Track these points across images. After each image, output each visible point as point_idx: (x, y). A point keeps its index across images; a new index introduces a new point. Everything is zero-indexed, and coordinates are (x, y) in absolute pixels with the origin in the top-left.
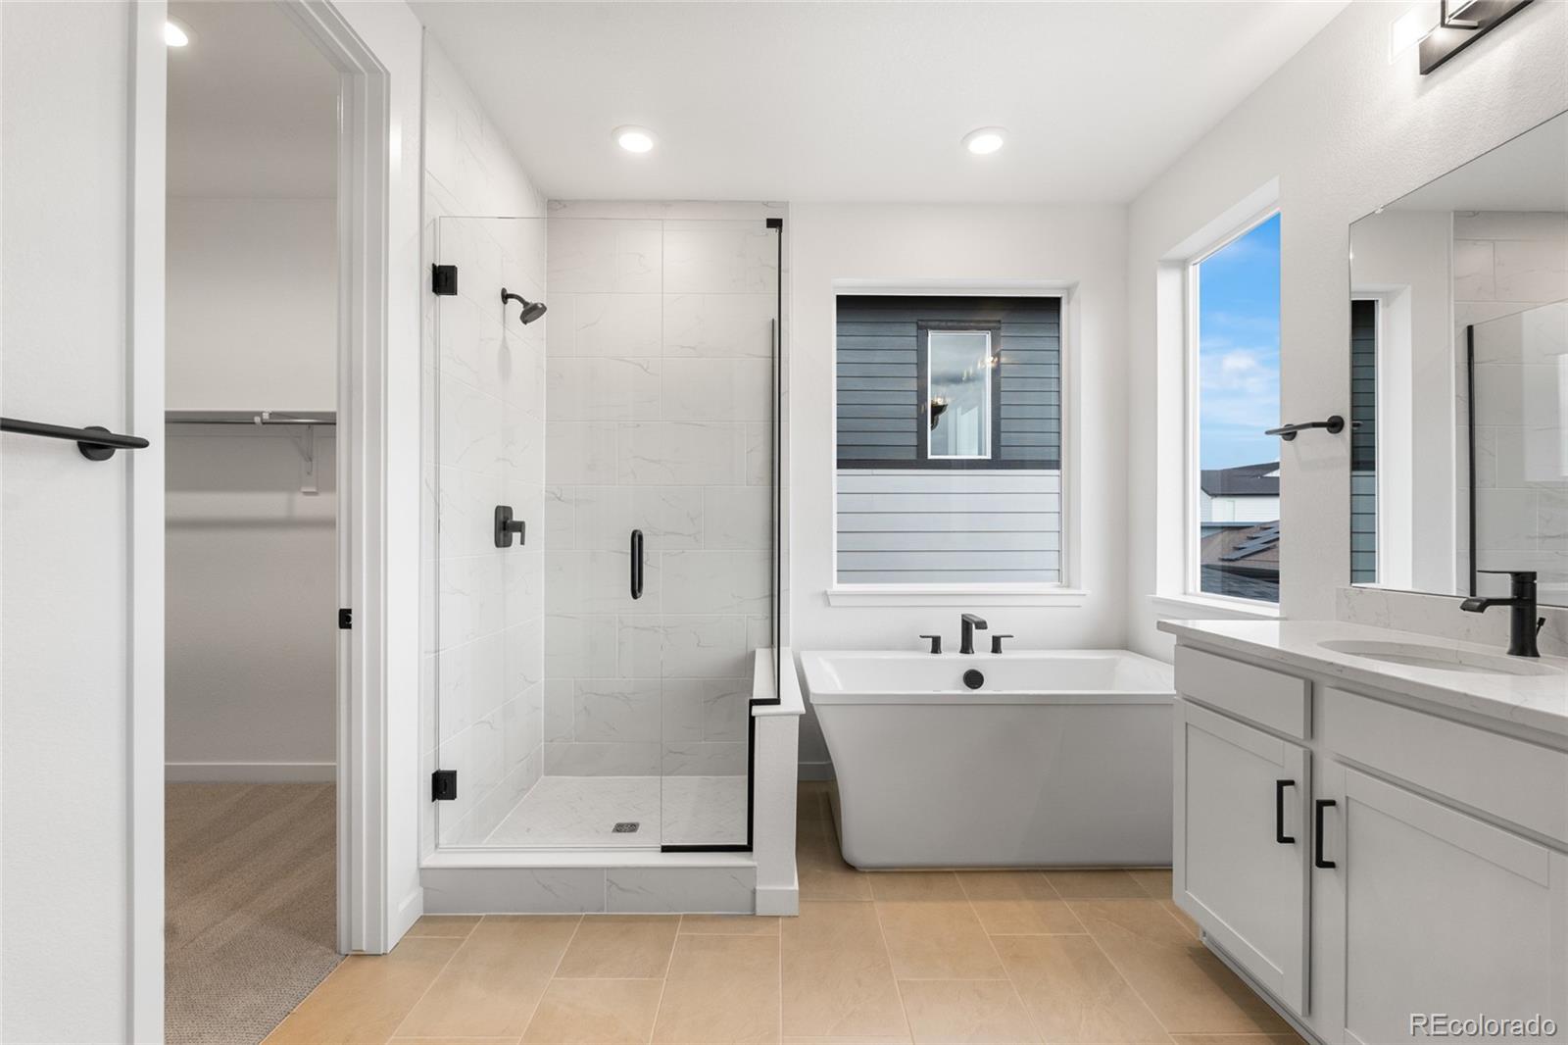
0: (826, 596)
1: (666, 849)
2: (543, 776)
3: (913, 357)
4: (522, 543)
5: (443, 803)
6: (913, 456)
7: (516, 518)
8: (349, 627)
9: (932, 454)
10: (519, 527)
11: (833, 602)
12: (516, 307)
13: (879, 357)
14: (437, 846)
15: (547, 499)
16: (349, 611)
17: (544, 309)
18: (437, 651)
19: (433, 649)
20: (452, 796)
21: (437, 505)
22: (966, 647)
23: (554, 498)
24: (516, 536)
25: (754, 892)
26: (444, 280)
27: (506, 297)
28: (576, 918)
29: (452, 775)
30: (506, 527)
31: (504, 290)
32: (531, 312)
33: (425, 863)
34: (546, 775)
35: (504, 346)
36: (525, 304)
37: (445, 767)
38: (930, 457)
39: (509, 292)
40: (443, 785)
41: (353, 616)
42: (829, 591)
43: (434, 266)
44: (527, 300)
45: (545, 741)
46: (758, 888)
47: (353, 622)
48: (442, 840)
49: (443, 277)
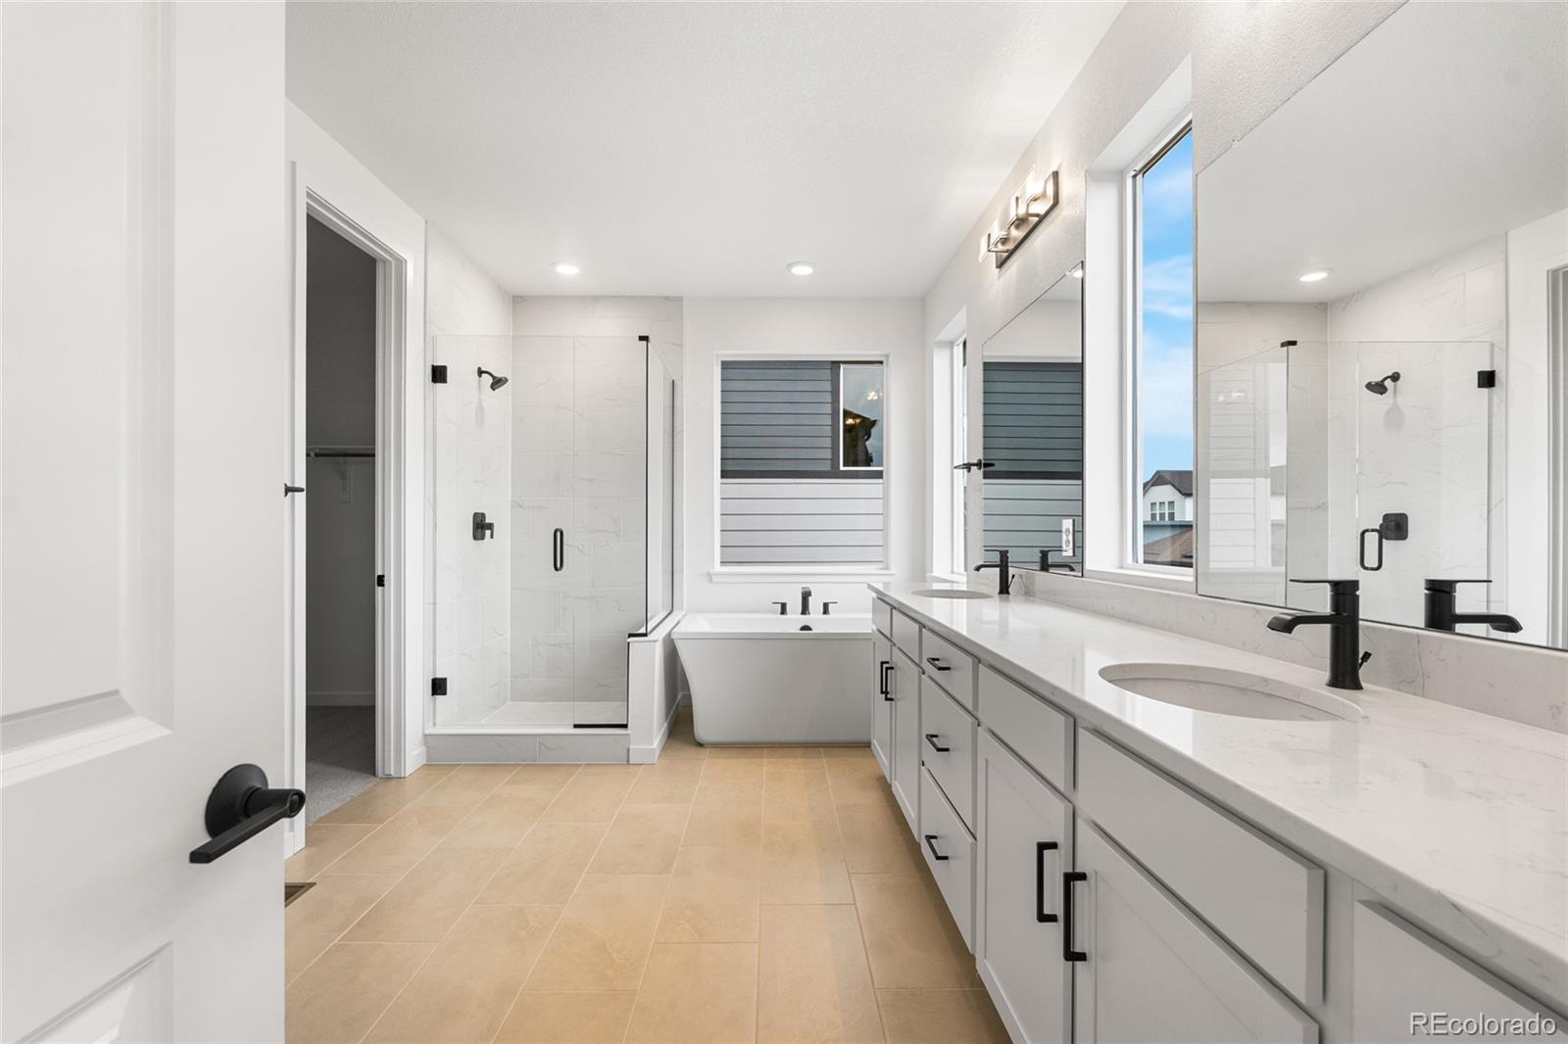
0: (709, 576)
1: (576, 726)
2: (509, 702)
3: (828, 386)
4: (492, 537)
5: (438, 697)
6: (827, 467)
7: (488, 521)
8: (383, 585)
9: (844, 466)
10: (490, 526)
11: (714, 579)
12: (487, 380)
13: (800, 386)
14: (434, 724)
15: (512, 507)
16: (383, 576)
17: (507, 380)
18: (435, 604)
19: (432, 602)
20: (444, 693)
21: (435, 512)
22: (805, 610)
23: (517, 505)
24: (488, 532)
25: (628, 750)
26: (439, 374)
27: (481, 372)
28: (519, 765)
29: (444, 680)
30: (481, 527)
31: (479, 368)
32: (497, 383)
33: (427, 732)
34: (512, 700)
35: (480, 407)
36: (494, 377)
37: (439, 676)
38: (842, 468)
39: (483, 369)
40: (439, 687)
41: (386, 579)
42: (711, 572)
43: (433, 366)
44: (495, 375)
45: (512, 677)
46: (631, 747)
47: (386, 583)
48: (438, 721)
49: (438, 373)
